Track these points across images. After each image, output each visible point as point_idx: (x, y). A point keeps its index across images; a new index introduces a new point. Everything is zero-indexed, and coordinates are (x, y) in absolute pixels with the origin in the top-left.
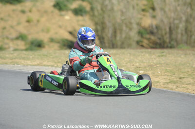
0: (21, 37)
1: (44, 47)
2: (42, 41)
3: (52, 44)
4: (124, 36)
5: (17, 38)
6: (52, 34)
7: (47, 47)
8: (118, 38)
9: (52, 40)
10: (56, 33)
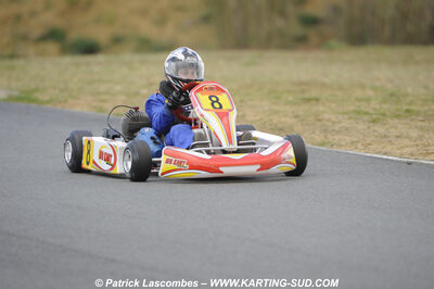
9: (116, 40)
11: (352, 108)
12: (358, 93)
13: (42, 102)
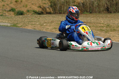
0: (12, 10)
1: (24, 15)
2: (23, 12)
3: (28, 13)
4: (65, 9)
5: (10, 11)
6: (28, 8)
7: (25, 15)
8: (62, 10)
9: (28, 11)
10: (30, 8)
11: (99, 29)
12: (99, 25)
13: (19, 27)
